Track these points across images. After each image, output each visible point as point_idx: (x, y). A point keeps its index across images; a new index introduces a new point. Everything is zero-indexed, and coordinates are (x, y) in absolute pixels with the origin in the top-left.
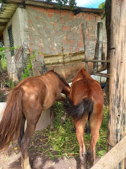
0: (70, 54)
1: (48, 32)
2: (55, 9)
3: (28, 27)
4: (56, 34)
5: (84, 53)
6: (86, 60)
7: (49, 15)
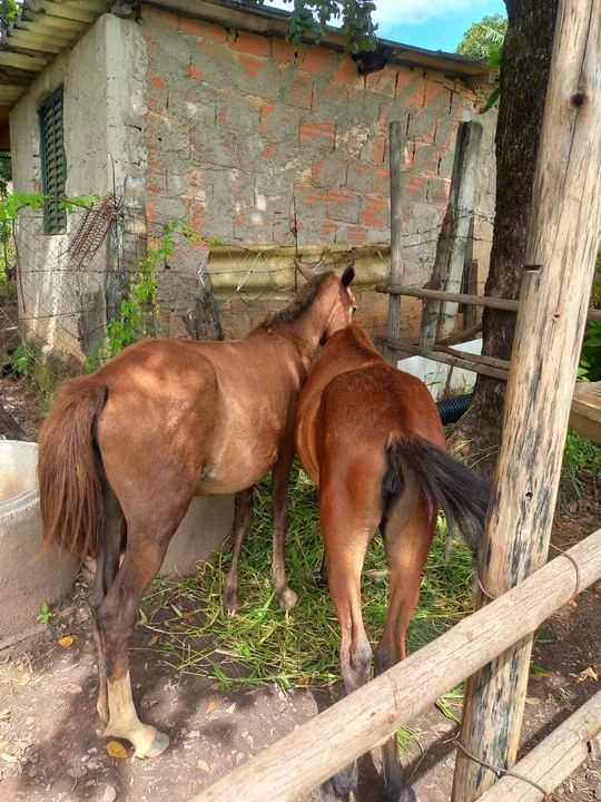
0: (326, 253)
1: (232, 141)
2: (274, 38)
3: (145, 110)
4: (265, 153)
5: (388, 253)
6: (396, 289)
7: (244, 61)
